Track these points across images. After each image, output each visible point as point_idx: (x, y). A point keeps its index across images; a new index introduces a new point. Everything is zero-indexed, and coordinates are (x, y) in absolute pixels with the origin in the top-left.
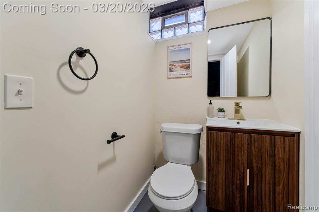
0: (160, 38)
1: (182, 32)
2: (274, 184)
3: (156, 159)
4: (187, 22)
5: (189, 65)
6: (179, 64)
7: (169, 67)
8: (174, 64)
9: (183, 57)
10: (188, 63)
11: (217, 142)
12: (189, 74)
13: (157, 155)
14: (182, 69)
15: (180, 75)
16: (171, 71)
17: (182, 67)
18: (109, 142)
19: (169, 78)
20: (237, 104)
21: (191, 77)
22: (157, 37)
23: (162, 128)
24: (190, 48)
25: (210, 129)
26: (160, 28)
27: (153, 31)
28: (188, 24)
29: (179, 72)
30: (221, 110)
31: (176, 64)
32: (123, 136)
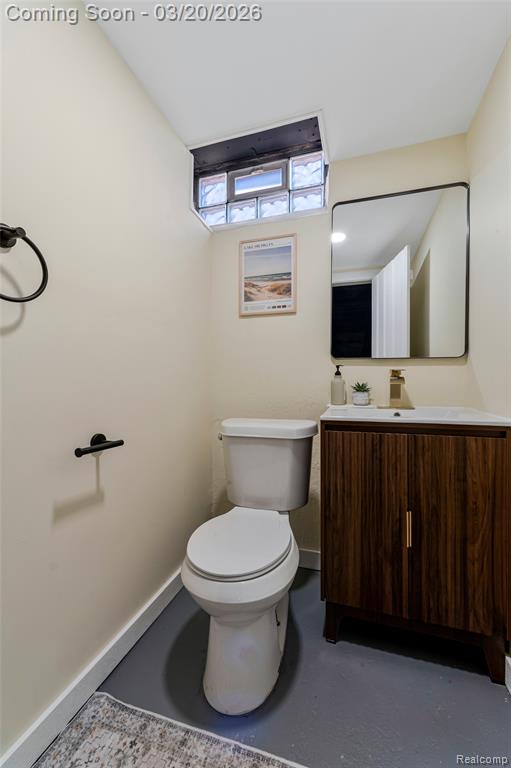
0: (223, 221)
1: (274, 209)
2: (464, 541)
3: (214, 506)
4: (285, 186)
5: (290, 284)
6: (266, 283)
7: (243, 289)
8: (255, 283)
9: (276, 266)
10: (287, 282)
11: (343, 455)
12: (290, 306)
13: (215, 496)
14: (275, 294)
15: (269, 308)
16: (248, 299)
17: (273, 290)
18: (79, 453)
19: (243, 316)
20: (396, 374)
21: (294, 313)
22: (215, 219)
23: (223, 428)
24: (290, 247)
25: (328, 426)
26: (224, 200)
27: (208, 204)
28: (289, 191)
29: (266, 302)
30: (361, 388)
31: (260, 284)
32: (120, 443)
